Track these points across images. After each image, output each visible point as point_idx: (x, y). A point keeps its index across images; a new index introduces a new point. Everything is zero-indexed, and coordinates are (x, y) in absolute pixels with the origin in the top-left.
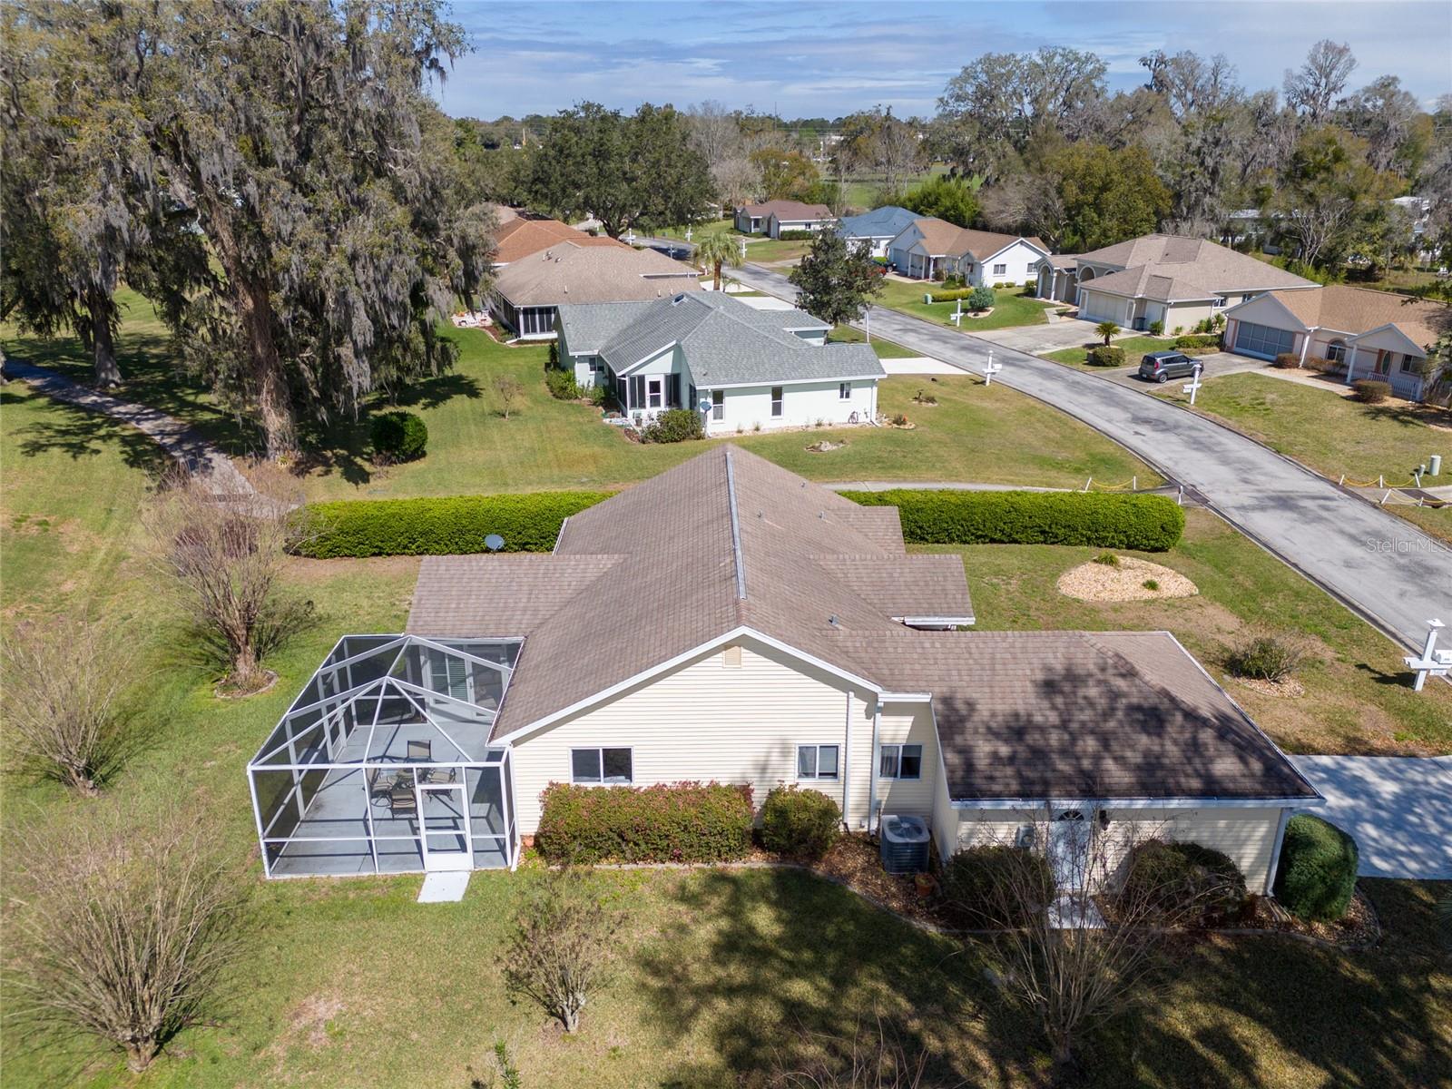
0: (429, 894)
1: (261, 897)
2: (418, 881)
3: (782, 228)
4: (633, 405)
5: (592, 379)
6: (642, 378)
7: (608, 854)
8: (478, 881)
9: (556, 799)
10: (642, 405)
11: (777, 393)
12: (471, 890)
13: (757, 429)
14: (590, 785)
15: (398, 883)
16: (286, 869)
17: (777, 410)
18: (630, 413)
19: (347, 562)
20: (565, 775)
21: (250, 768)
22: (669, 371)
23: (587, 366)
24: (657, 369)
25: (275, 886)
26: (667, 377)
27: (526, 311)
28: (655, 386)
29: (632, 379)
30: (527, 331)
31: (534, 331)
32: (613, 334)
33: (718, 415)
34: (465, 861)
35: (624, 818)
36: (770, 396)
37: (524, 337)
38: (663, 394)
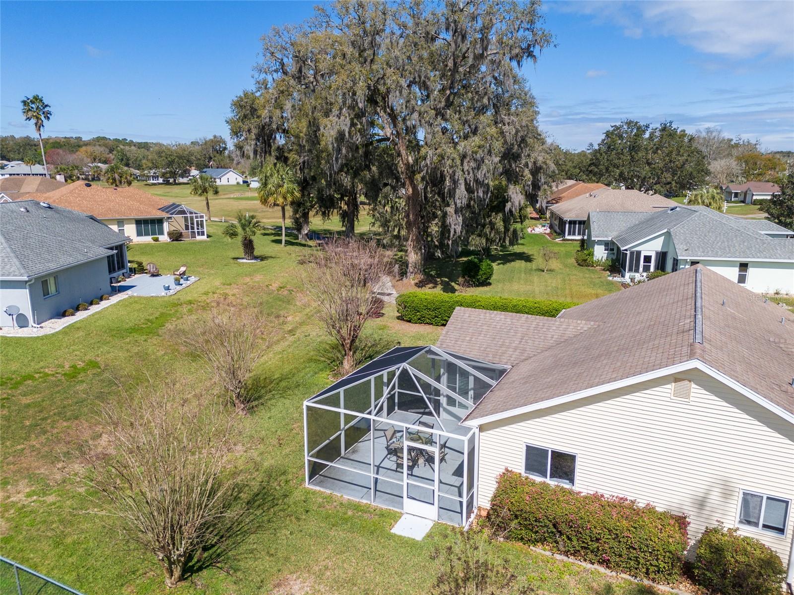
0: (398, 529)
1: (297, 495)
2: (395, 517)
3: (755, 198)
4: (630, 270)
5: (605, 256)
6: (639, 253)
7: (543, 540)
8: (439, 531)
9: (507, 482)
10: (637, 271)
11: (744, 266)
12: (429, 536)
14: (538, 479)
15: (383, 515)
16: (319, 484)
17: (742, 279)
18: (628, 275)
19: (427, 327)
20: (519, 466)
21: (306, 403)
22: (659, 249)
23: (603, 247)
24: (651, 248)
25: (308, 492)
26: (657, 253)
27: (570, 222)
28: (648, 259)
29: (632, 253)
30: (569, 234)
31: (574, 234)
32: (623, 229)
34: (431, 512)
35: (560, 511)
36: (737, 269)
37: (567, 237)
38: (653, 264)
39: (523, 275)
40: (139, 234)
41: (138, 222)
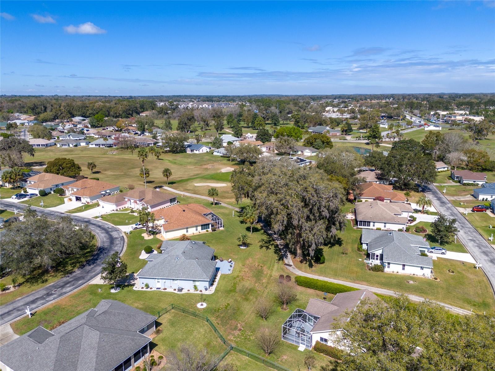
0: (299, 349)
1: (281, 342)
2: (299, 347)
3: (464, 182)
4: (372, 259)
5: (366, 248)
6: (374, 254)
7: (322, 352)
8: (306, 349)
9: (317, 342)
10: (374, 259)
11: (404, 265)
12: (304, 350)
13: (398, 272)
14: (322, 342)
15: (296, 346)
16: (284, 339)
17: (403, 269)
18: (371, 260)
19: (304, 288)
20: (319, 340)
21: (283, 326)
22: (381, 253)
23: (366, 245)
24: (378, 252)
25: (283, 341)
26: (380, 254)
27: (360, 221)
28: (377, 256)
29: (372, 254)
30: (360, 225)
31: (362, 225)
32: (373, 238)
33: (389, 267)
34: (304, 346)
35: (325, 348)
36: (402, 266)
37: (359, 227)
38: (379, 258)
39: (336, 257)
40: (202, 229)
41: (202, 226)
